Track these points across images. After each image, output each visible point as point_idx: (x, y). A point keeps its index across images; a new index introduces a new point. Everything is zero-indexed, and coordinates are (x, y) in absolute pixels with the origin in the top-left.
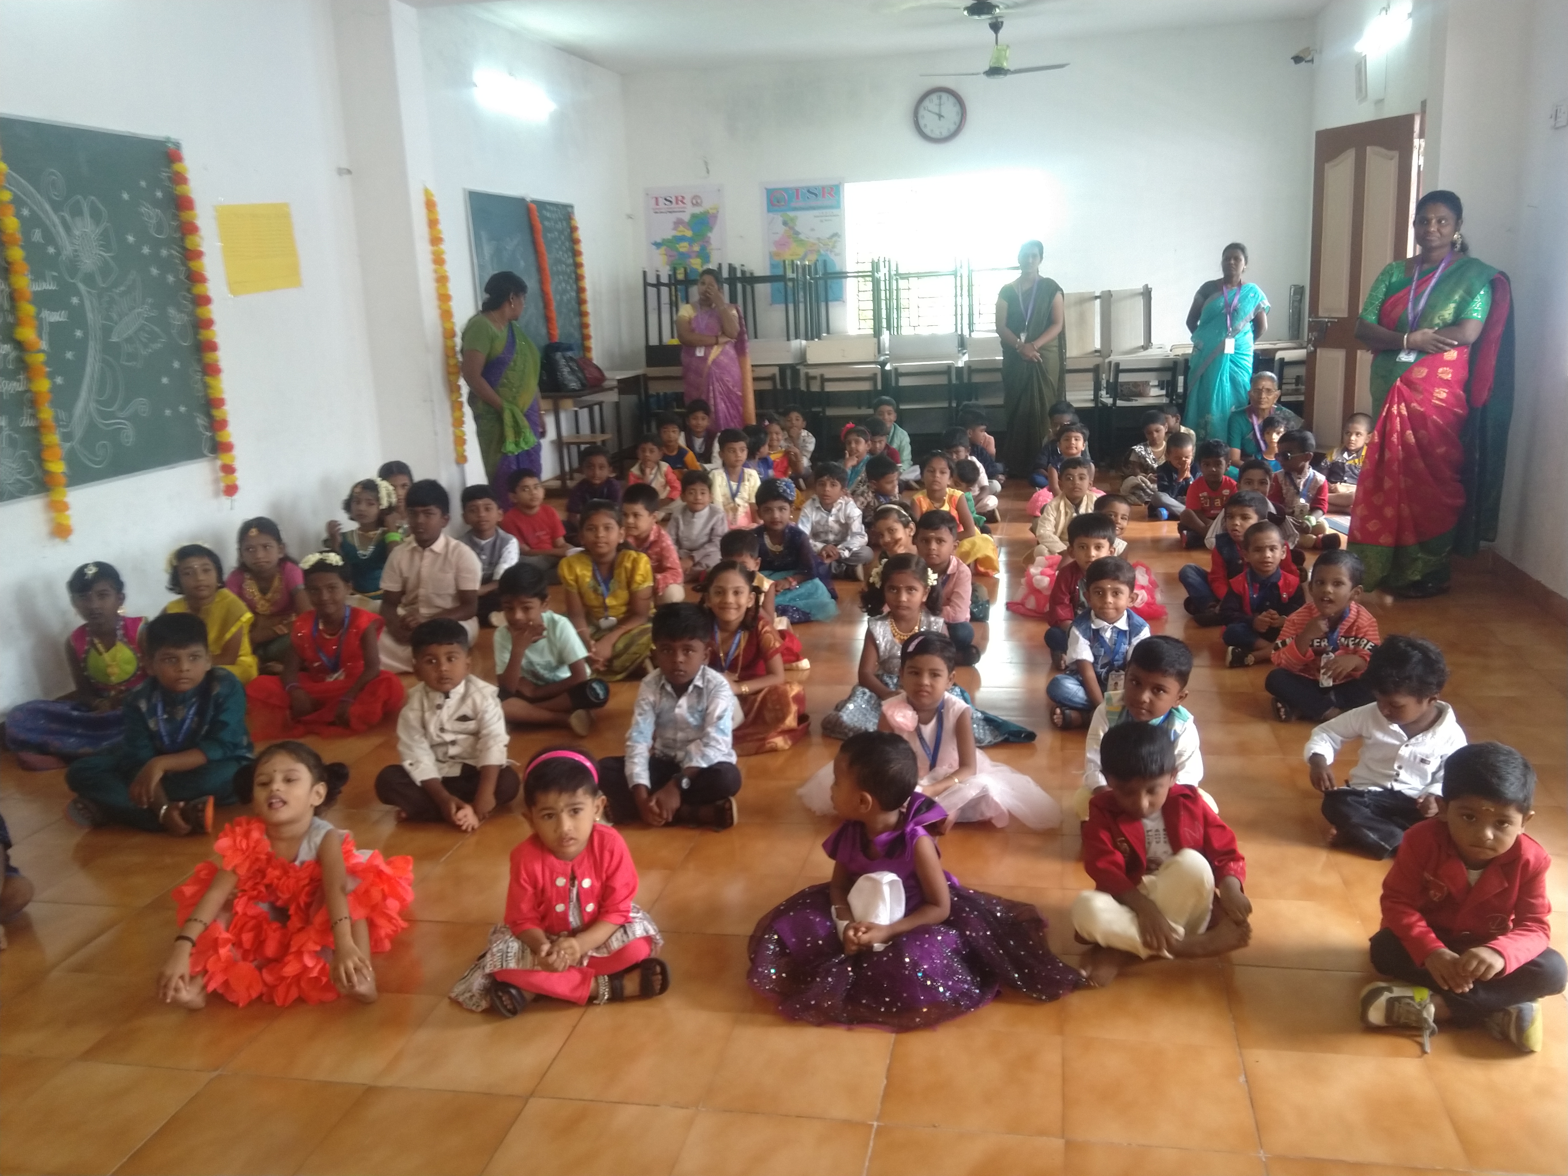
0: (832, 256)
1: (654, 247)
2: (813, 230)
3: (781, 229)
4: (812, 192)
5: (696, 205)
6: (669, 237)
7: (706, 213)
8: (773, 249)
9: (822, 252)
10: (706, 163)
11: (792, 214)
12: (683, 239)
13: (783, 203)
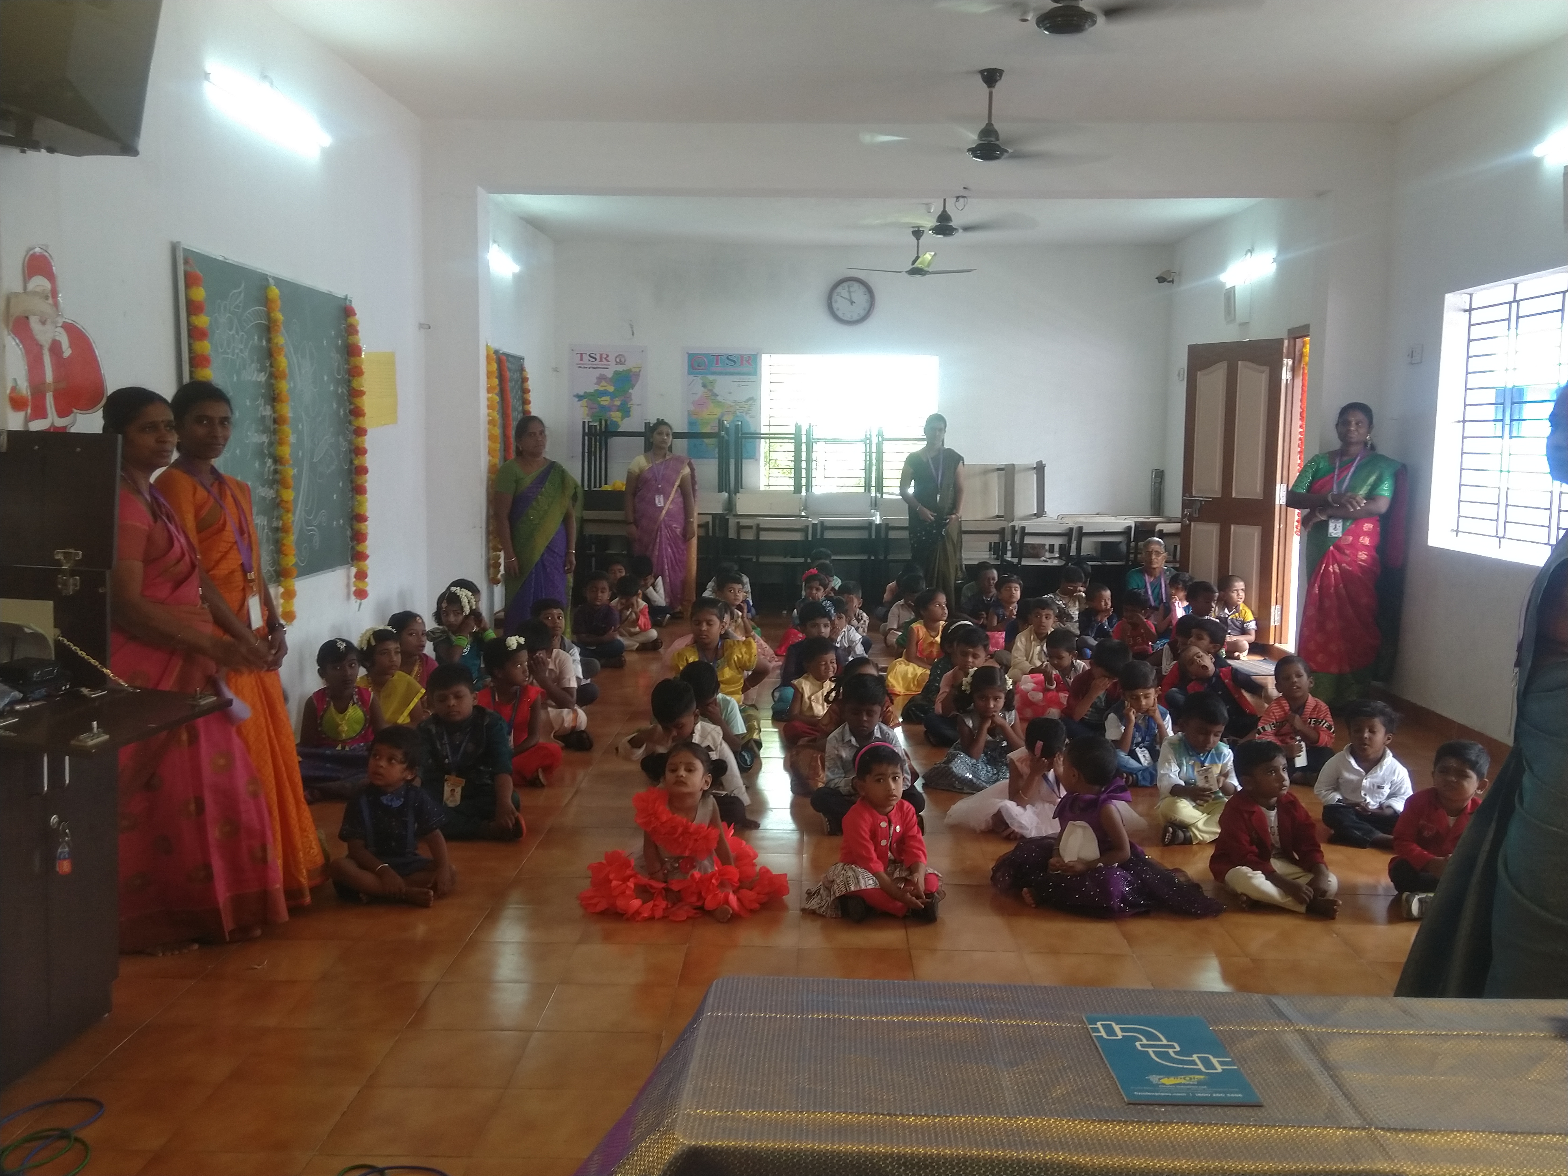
0: (747, 418)
1: (577, 399)
2: (730, 393)
3: (700, 391)
4: (731, 359)
5: (620, 363)
6: (592, 391)
7: (630, 370)
8: (692, 408)
9: (738, 414)
10: (632, 326)
11: (711, 378)
12: (605, 393)
13: (703, 367)
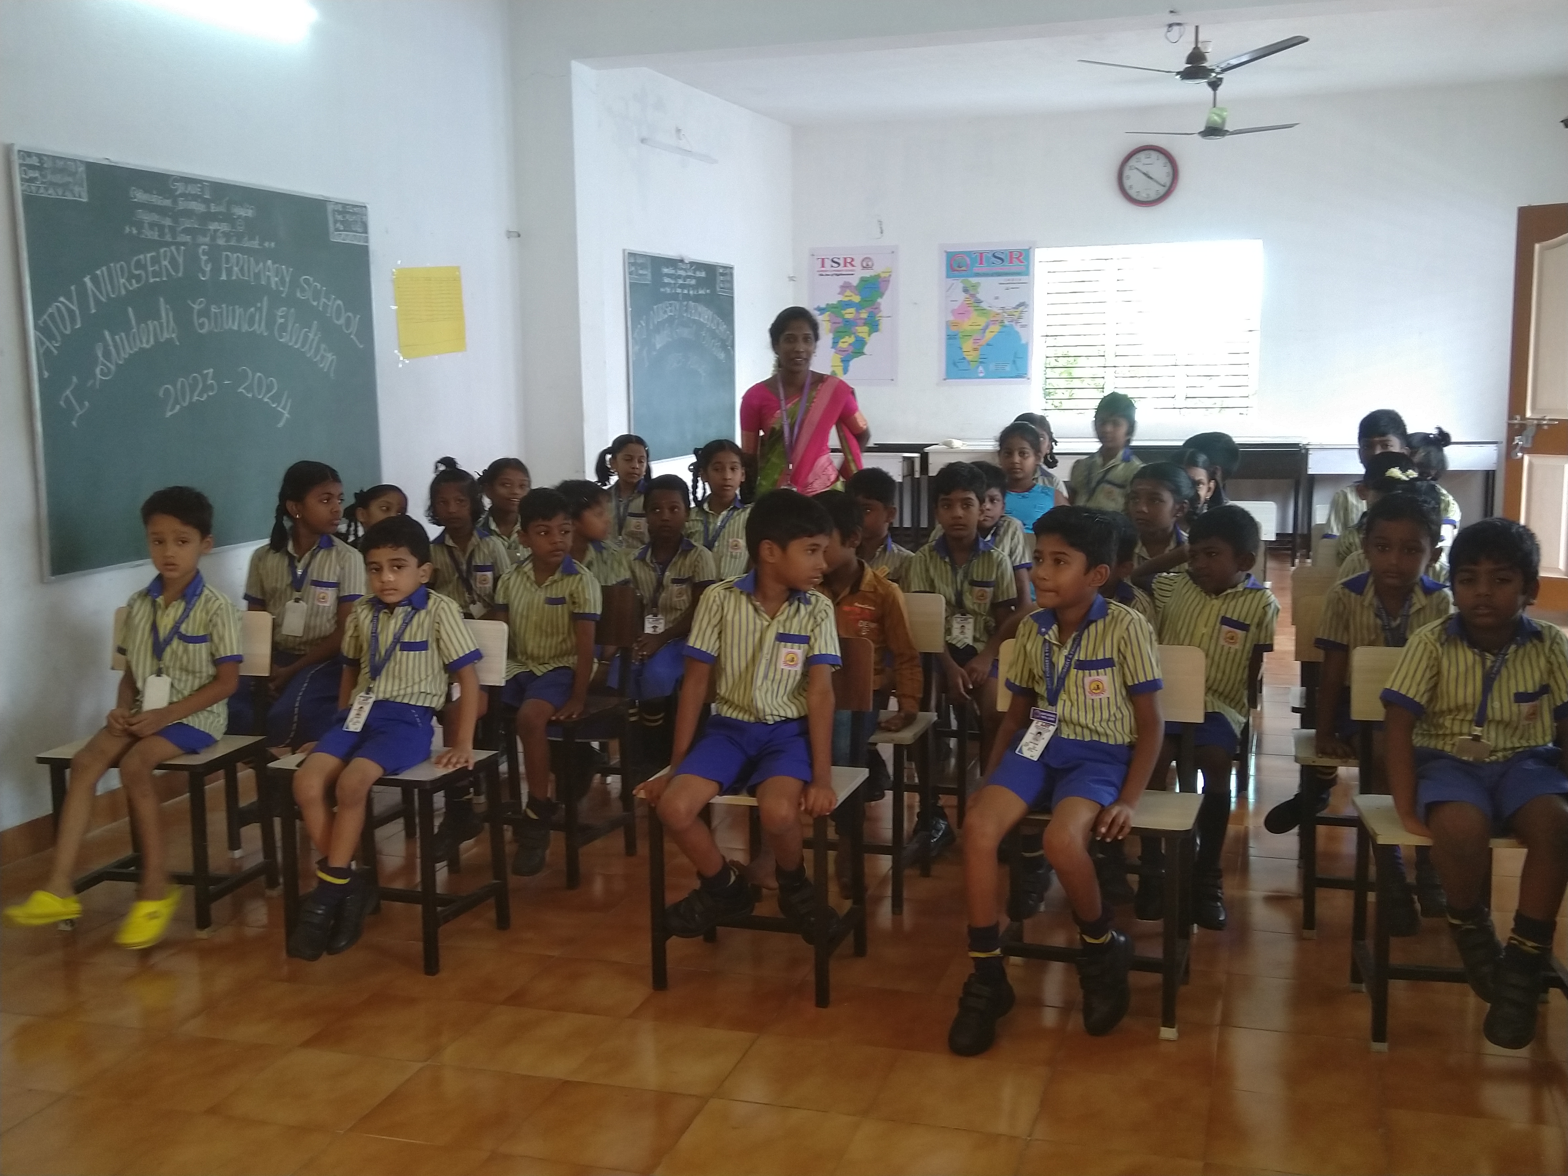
0: (1018, 328)
2: (996, 298)
3: (962, 296)
4: (998, 257)
6: (836, 302)
7: (878, 276)
8: (951, 318)
9: (1006, 323)
10: (880, 222)
11: (974, 280)
12: (848, 305)
13: (963, 268)
